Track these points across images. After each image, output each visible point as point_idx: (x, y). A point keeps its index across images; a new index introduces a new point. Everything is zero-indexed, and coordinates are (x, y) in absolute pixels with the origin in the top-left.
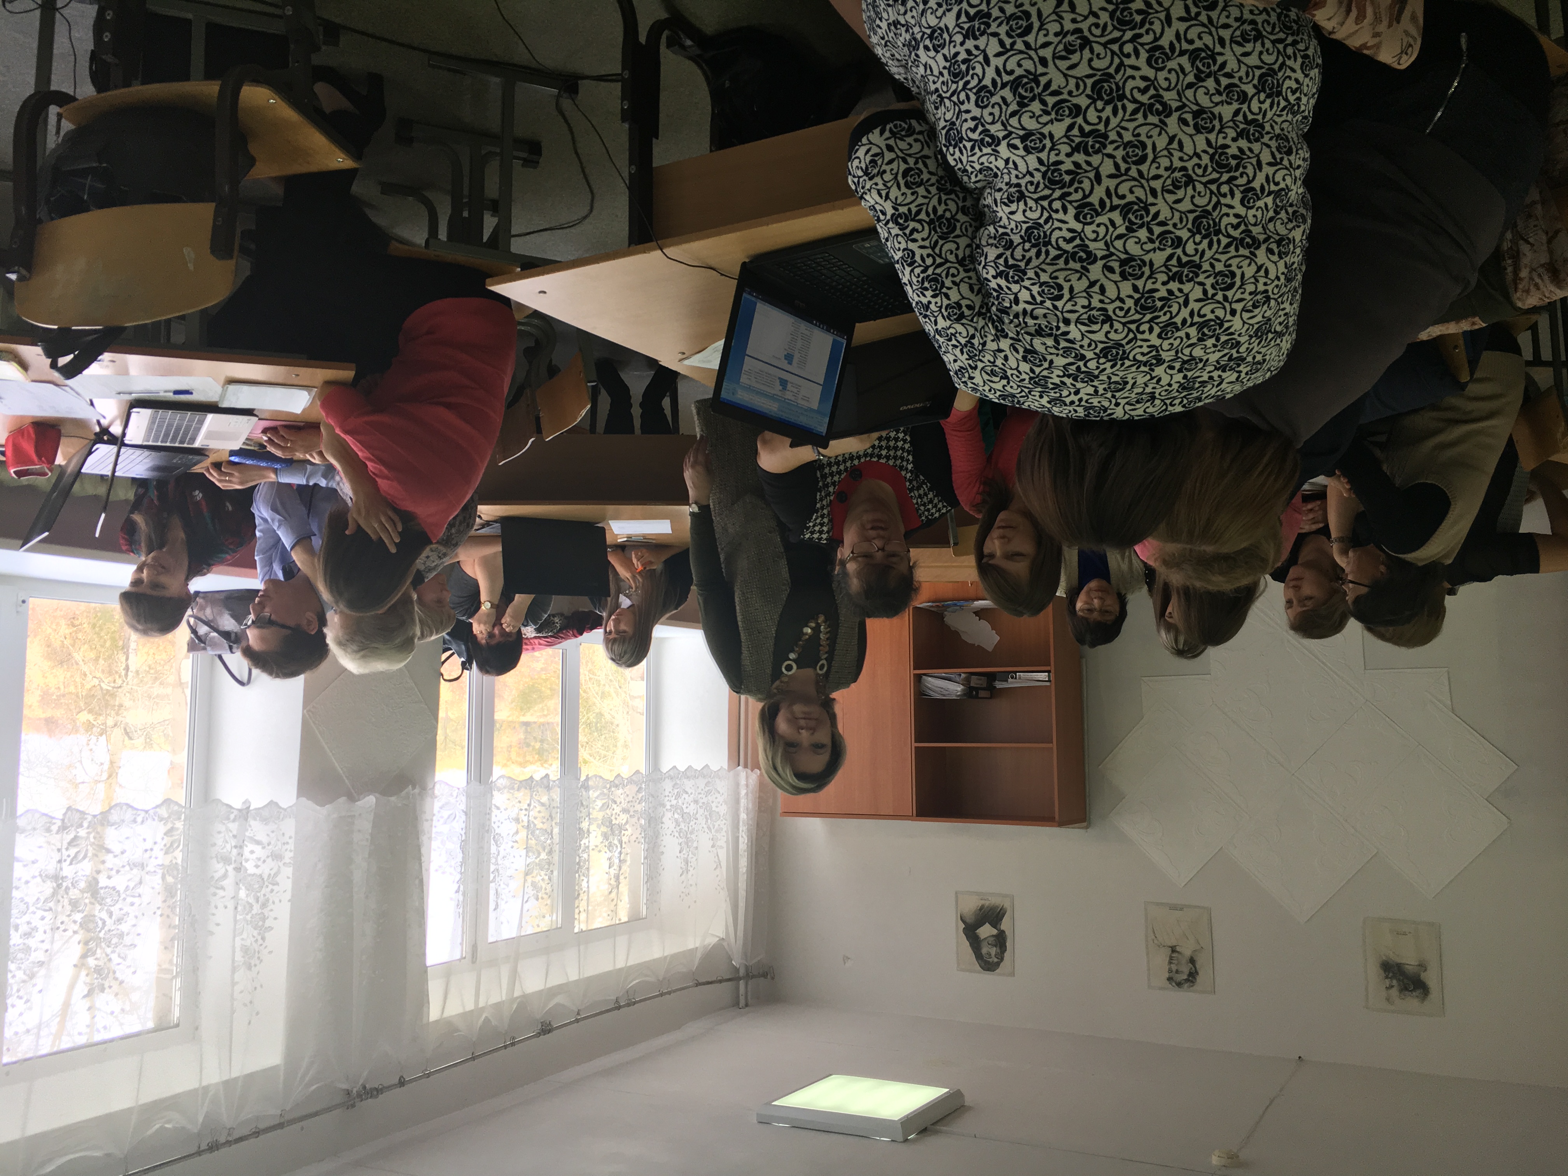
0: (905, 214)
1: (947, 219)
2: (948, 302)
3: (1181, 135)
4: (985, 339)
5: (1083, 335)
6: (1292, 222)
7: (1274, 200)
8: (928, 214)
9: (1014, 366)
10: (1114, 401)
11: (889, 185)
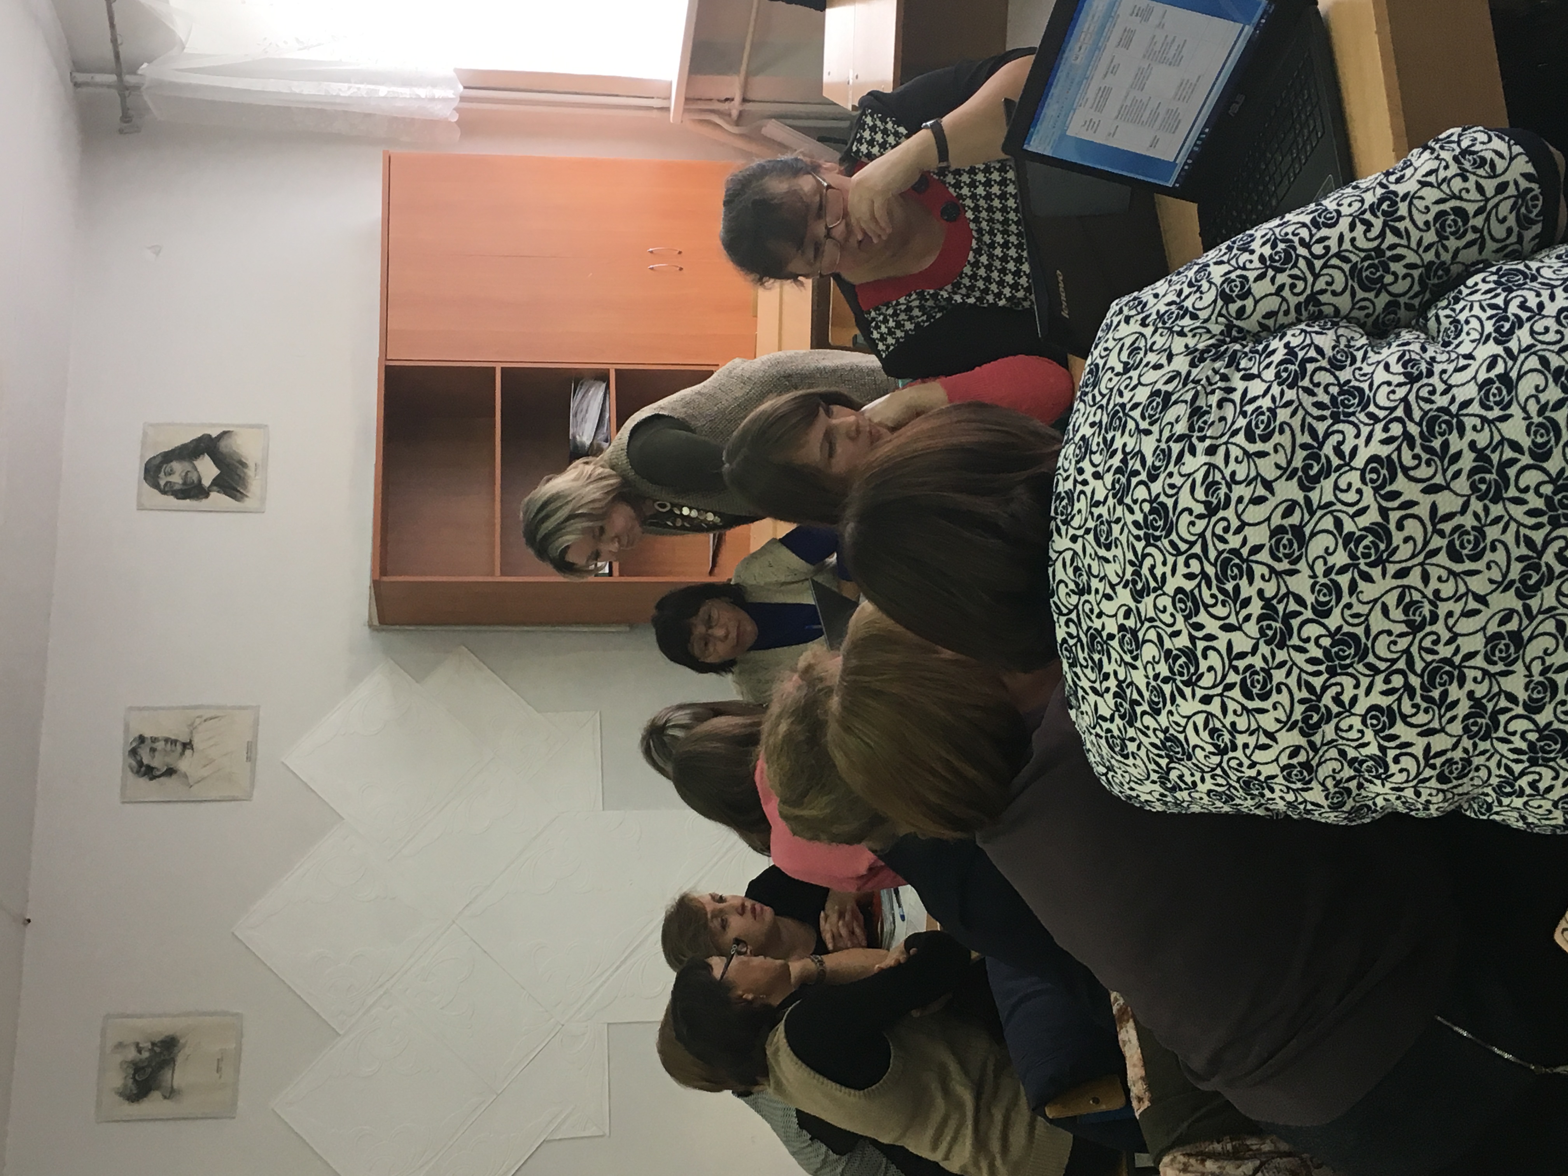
0: (1396, 211)
1: (1382, 277)
2: (1251, 279)
3: (1486, 613)
4: (1190, 335)
5: (1189, 475)
6: (1335, 786)
7: (1371, 757)
8: (1392, 247)
9: (1144, 380)
10: (1081, 532)
11: (1444, 187)
